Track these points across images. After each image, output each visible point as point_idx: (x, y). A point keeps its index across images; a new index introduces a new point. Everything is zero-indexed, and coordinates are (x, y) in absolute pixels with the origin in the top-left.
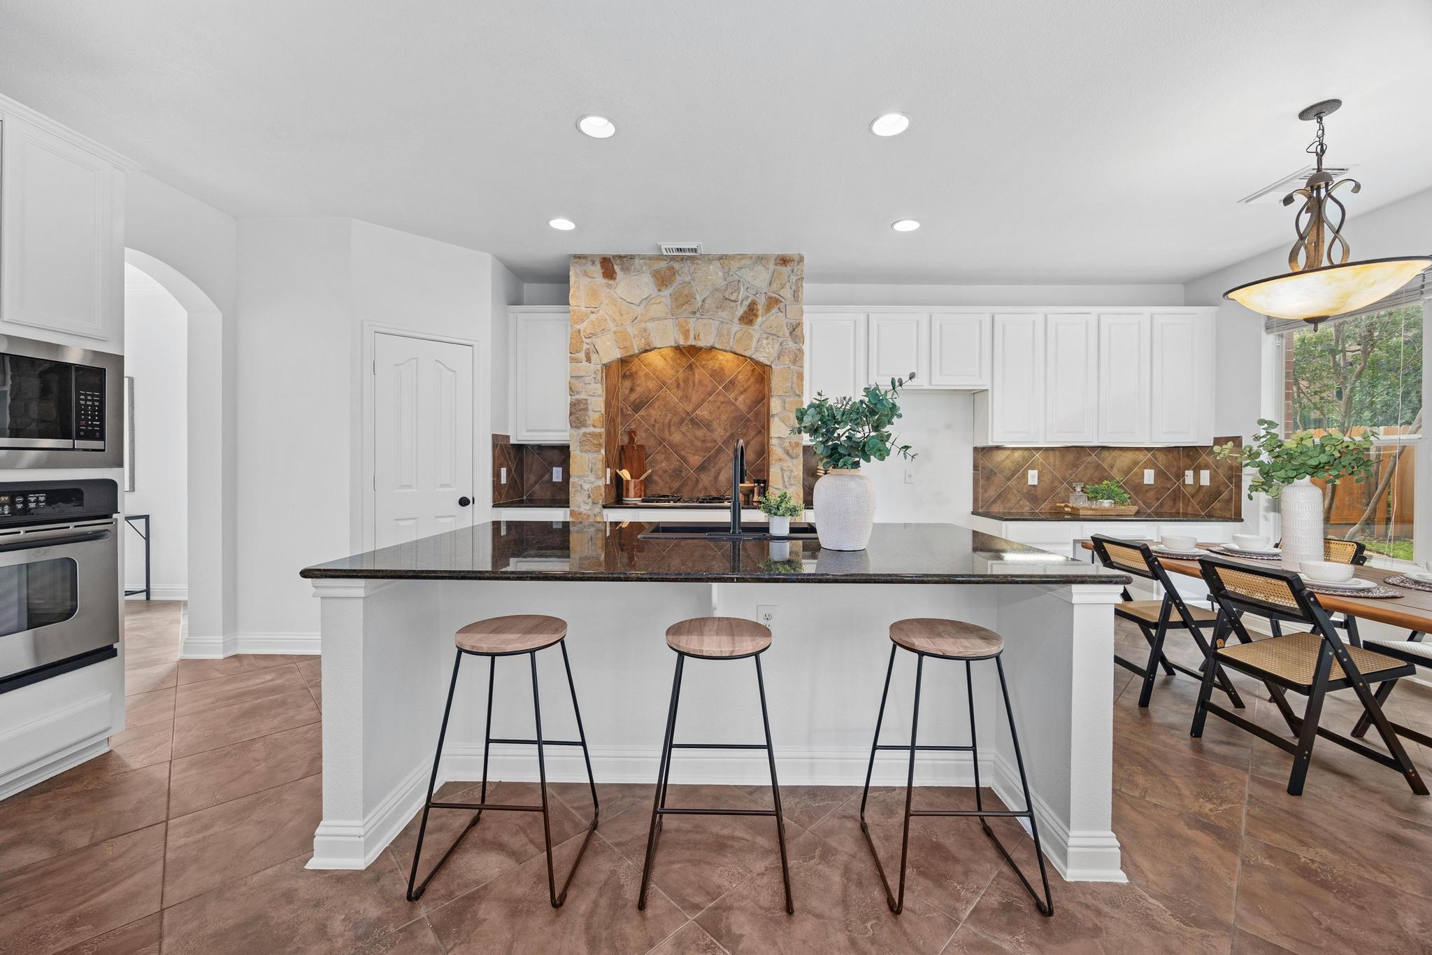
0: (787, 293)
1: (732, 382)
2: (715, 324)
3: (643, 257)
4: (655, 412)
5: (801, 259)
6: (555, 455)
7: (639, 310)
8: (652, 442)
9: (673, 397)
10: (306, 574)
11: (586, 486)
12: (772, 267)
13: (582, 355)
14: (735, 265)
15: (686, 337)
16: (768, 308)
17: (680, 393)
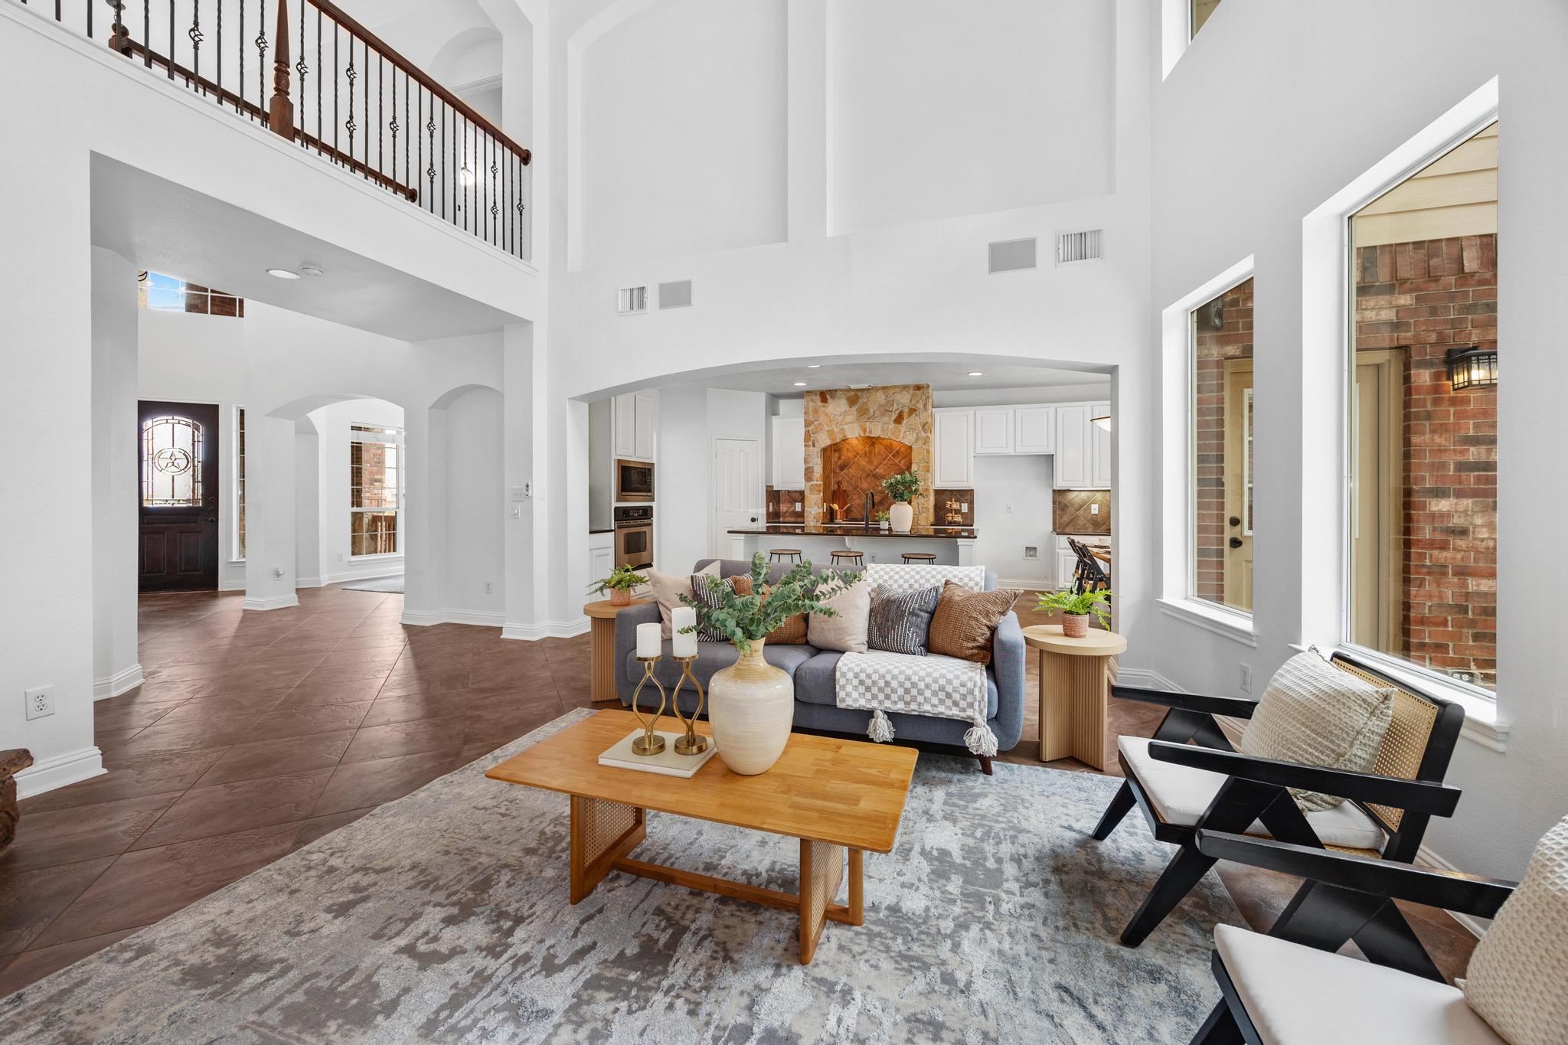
0: (920, 405)
1: (897, 452)
2: (880, 424)
3: (841, 390)
4: (853, 471)
5: (928, 386)
6: (797, 496)
7: (840, 418)
8: (851, 488)
9: (863, 462)
10: (729, 532)
11: (813, 513)
12: (912, 391)
13: (811, 443)
14: (891, 392)
15: (865, 432)
16: (910, 414)
17: (867, 459)
